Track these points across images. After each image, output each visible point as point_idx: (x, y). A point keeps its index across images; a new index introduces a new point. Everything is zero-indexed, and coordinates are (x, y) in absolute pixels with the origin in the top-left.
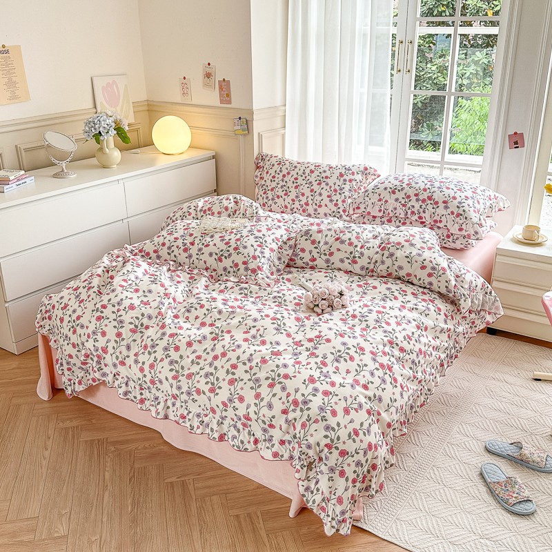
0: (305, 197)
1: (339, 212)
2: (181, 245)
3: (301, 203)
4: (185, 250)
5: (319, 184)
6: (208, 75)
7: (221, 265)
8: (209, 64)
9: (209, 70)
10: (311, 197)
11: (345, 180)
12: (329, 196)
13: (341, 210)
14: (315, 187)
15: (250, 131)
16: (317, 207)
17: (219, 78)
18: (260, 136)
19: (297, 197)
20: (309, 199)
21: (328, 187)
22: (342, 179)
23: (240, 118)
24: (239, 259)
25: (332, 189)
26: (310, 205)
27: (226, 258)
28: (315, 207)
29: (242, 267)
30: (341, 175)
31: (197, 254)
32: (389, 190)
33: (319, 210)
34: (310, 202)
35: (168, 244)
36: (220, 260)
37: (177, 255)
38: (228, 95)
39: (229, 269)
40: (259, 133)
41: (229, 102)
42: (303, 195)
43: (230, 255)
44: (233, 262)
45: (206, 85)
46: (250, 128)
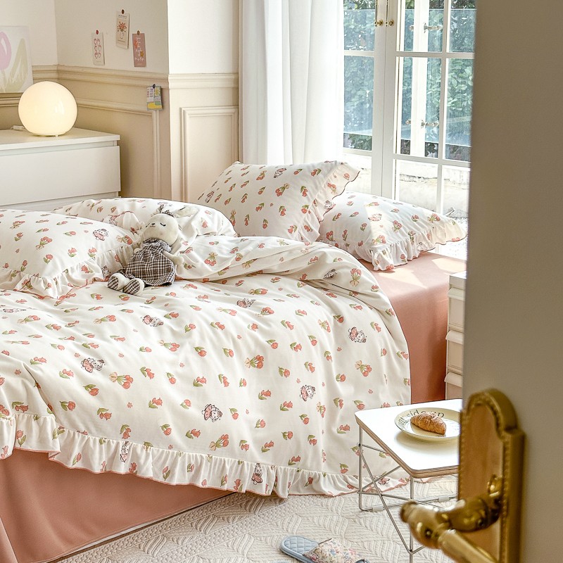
6: (122, 27)
8: (123, 12)
9: (123, 20)
15: (165, 104)
17: (133, 31)
18: (182, 114)
23: (154, 86)
38: (143, 54)
40: (181, 109)
41: (143, 64)
45: (119, 40)
46: (165, 100)
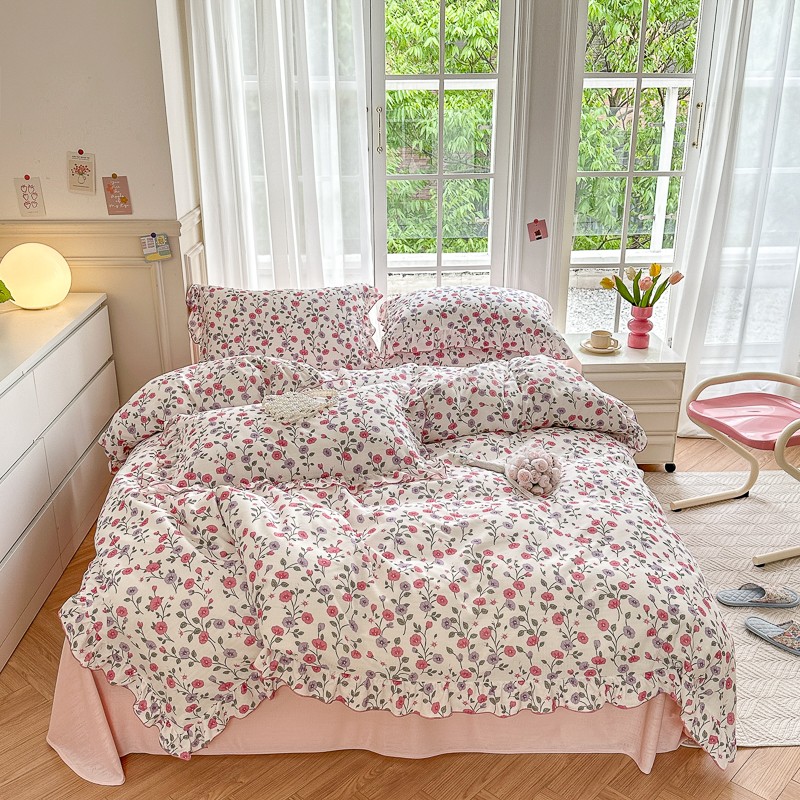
0: (299, 342)
1: (355, 356)
2: (265, 450)
3: (294, 352)
4: (277, 456)
5: (315, 320)
7: (350, 465)
10: (307, 342)
11: (348, 309)
12: (335, 336)
13: (356, 353)
14: (310, 325)
16: (321, 354)
18: (187, 259)
19: (285, 344)
20: (306, 344)
21: (330, 323)
22: (344, 308)
24: (379, 449)
25: (336, 324)
26: (310, 352)
27: (355, 451)
28: (318, 354)
29: (388, 460)
30: (342, 303)
31: (303, 458)
32: (435, 313)
33: (325, 358)
34: (309, 348)
35: (239, 454)
36: (348, 457)
37: (265, 467)
39: (365, 467)
41: (129, 211)
42: (294, 339)
43: (360, 446)
44: (370, 455)
